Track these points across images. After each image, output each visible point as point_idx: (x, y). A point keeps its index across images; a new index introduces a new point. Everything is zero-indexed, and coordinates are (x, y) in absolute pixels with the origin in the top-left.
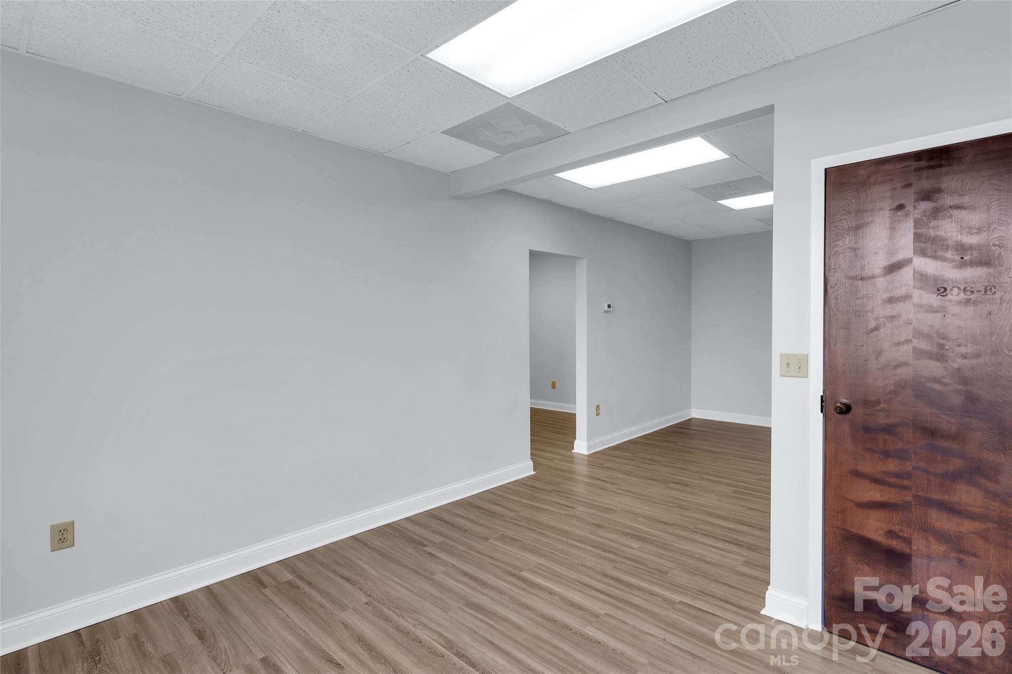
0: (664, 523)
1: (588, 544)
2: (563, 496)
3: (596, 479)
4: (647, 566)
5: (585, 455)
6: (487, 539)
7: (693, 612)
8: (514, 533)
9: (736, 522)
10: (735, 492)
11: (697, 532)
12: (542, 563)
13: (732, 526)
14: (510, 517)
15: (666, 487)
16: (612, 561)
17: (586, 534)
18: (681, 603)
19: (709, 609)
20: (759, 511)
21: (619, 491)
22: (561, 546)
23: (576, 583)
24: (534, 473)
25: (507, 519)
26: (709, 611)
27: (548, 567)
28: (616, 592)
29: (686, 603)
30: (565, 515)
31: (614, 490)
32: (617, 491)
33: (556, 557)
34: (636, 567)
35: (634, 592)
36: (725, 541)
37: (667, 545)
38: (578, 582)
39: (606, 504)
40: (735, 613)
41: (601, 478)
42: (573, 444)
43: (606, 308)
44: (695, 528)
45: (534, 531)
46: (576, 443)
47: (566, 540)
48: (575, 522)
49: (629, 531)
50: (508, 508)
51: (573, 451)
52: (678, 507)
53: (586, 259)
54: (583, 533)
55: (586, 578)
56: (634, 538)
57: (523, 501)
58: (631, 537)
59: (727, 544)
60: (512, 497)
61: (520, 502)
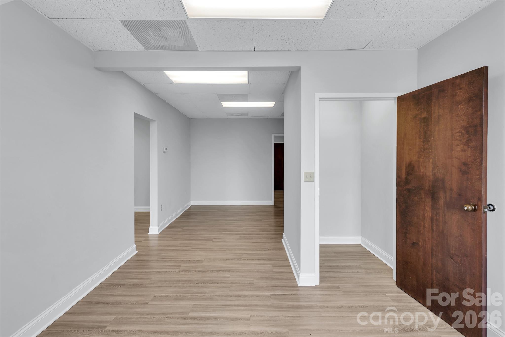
0: (229, 260)
1: (207, 283)
2: (167, 261)
3: (176, 246)
4: (242, 283)
5: (157, 234)
6: (147, 303)
7: (280, 297)
8: (161, 293)
9: (254, 250)
10: (240, 237)
11: (245, 259)
12: (194, 304)
13: (254, 252)
14: (148, 284)
15: (213, 242)
16: (226, 287)
17: (201, 278)
18: (271, 295)
19: (282, 293)
20: (256, 243)
21: (193, 250)
22: (195, 290)
23: (222, 307)
24: (137, 252)
25: (147, 286)
26: (284, 294)
27: (200, 305)
28: (244, 303)
29: (273, 294)
30: (179, 271)
31: (191, 250)
32: (192, 250)
33: (198, 297)
34: (239, 286)
35: (251, 299)
36: (258, 260)
37: (240, 270)
38: (222, 305)
39: (194, 258)
40: (291, 290)
41: (179, 245)
42: (149, 229)
43: (165, 150)
44: (243, 258)
45: (171, 286)
46: (151, 228)
47: (194, 285)
48: (188, 273)
49: (219, 269)
50: (141, 279)
51: (148, 234)
52: (227, 250)
53: (157, 122)
54: (199, 278)
55: (223, 302)
56: (224, 272)
57: (147, 271)
58: (222, 272)
59: (261, 261)
60: (137, 271)
61: (144, 272)
